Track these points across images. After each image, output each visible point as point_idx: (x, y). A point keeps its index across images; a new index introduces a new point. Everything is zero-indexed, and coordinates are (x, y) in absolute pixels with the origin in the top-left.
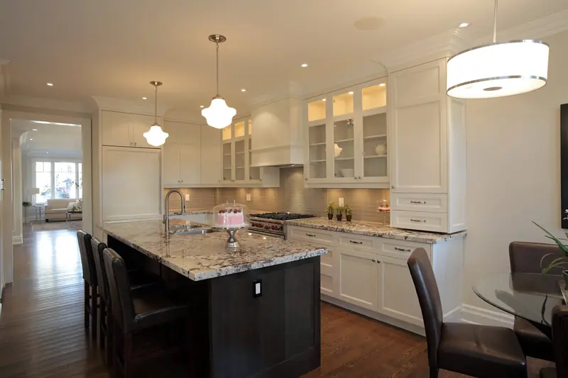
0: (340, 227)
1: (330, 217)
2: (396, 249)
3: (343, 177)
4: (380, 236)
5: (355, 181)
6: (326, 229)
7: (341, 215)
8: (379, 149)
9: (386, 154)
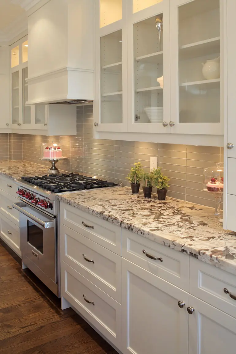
0: (126, 221)
1: (135, 189)
2: (226, 291)
3: (149, 121)
4: (195, 255)
5: (164, 130)
6: (107, 219)
7: (151, 187)
8: (209, 67)
9: (219, 77)
